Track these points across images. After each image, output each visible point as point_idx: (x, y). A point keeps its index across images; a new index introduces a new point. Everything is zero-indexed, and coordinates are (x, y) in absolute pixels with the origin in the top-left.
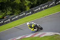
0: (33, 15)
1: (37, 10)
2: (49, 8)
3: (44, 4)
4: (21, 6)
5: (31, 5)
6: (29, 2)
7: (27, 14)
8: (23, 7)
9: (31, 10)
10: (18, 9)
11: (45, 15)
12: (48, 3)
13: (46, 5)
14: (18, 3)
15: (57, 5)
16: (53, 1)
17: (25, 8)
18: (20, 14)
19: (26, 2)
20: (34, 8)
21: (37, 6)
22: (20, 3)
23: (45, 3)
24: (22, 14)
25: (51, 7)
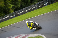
0: (17, 17)
1: (20, 13)
2: (32, 11)
3: (27, 8)
4: (5, 9)
5: (14, 8)
6: (13, 5)
7: (11, 17)
8: (7, 10)
9: (15, 13)
10: (2, 12)
11: (28, 18)
12: (31, 6)
13: (29, 8)
14: (2, 6)
15: (39, 8)
16: (36, 5)
17: (9, 11)
18: (4, 16)
19: (10, 5)
20: (17, 11)
21: (20, 9)
22: (4, 7)
23: (28, 6)
24: (6, 16)
25: (34, 10)
